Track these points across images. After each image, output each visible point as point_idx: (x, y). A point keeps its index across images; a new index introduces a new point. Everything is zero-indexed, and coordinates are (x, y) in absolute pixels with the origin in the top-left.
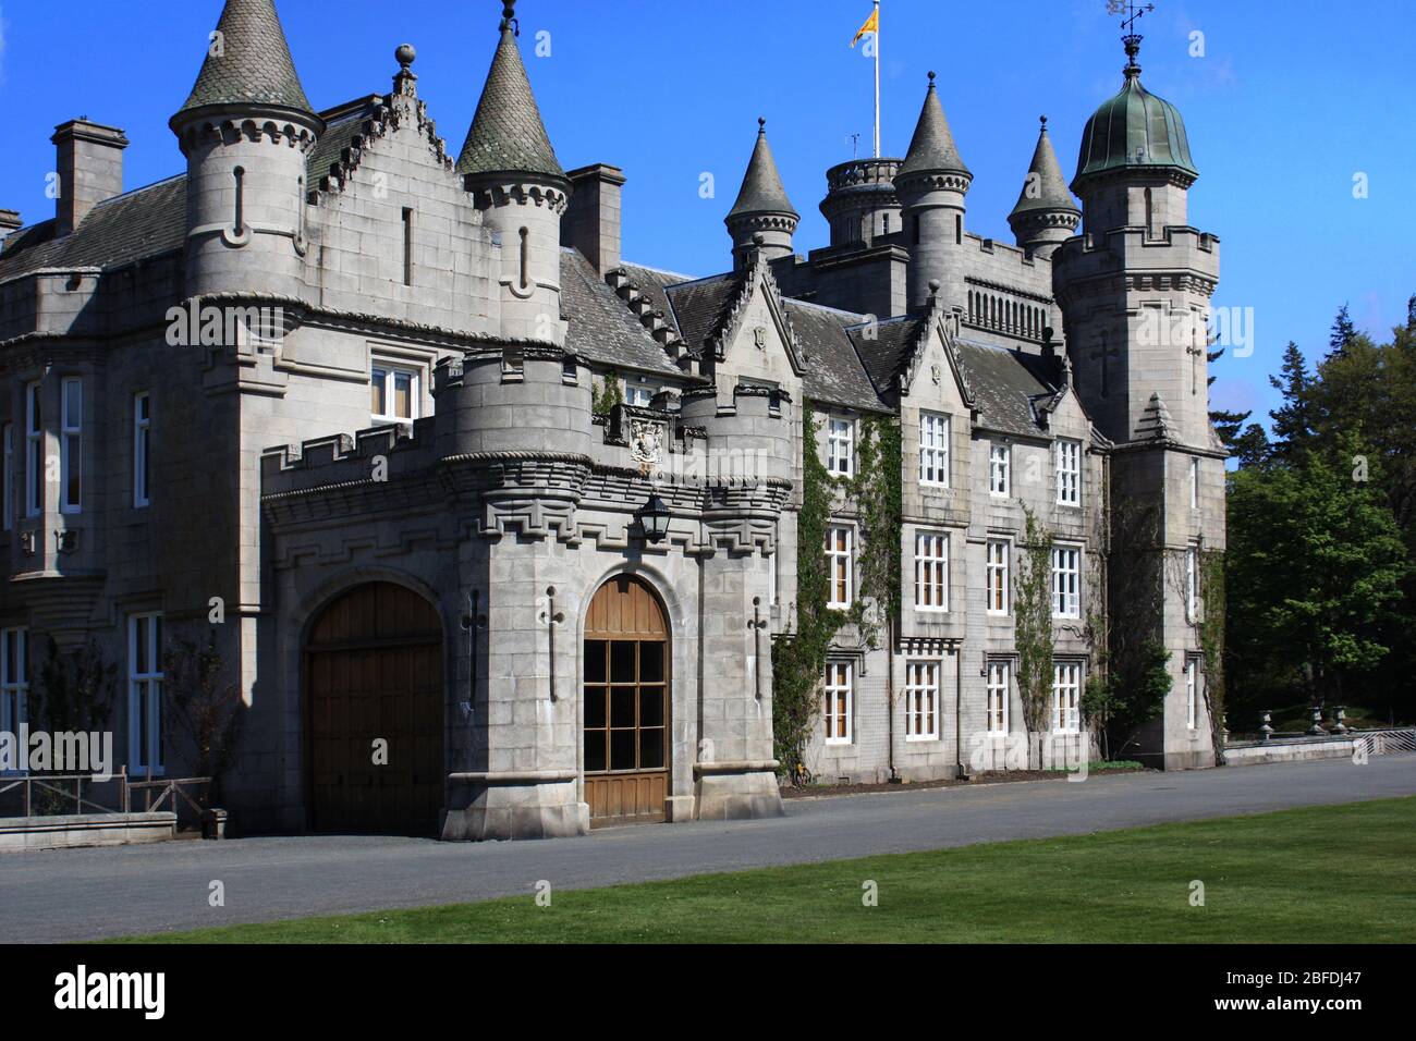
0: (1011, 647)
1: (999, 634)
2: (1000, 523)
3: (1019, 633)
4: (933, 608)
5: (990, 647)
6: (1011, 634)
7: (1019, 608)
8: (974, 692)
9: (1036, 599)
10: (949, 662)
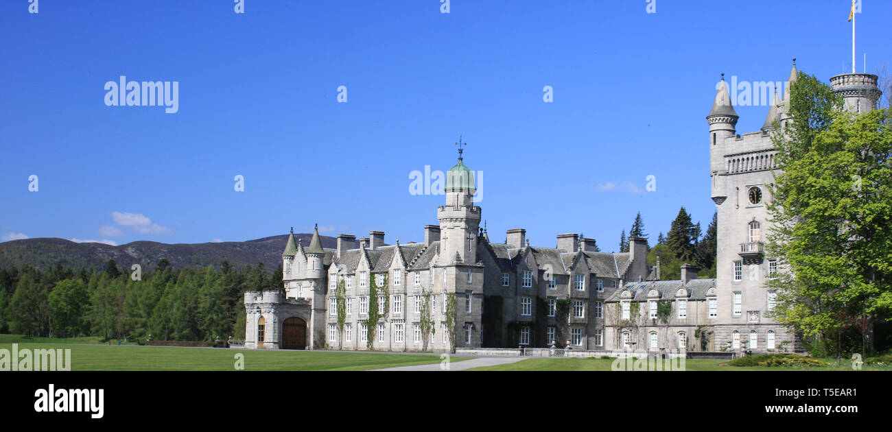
0: (419, 321)
1: (416, 318)
2: (416, 291)
3: (421, 317)
4: (397, 312)
5: (413, 321)
6: (419, 318)
7: (421, 311)
8: (409, 332)
9: (426, 309)
10: (404, 324)
